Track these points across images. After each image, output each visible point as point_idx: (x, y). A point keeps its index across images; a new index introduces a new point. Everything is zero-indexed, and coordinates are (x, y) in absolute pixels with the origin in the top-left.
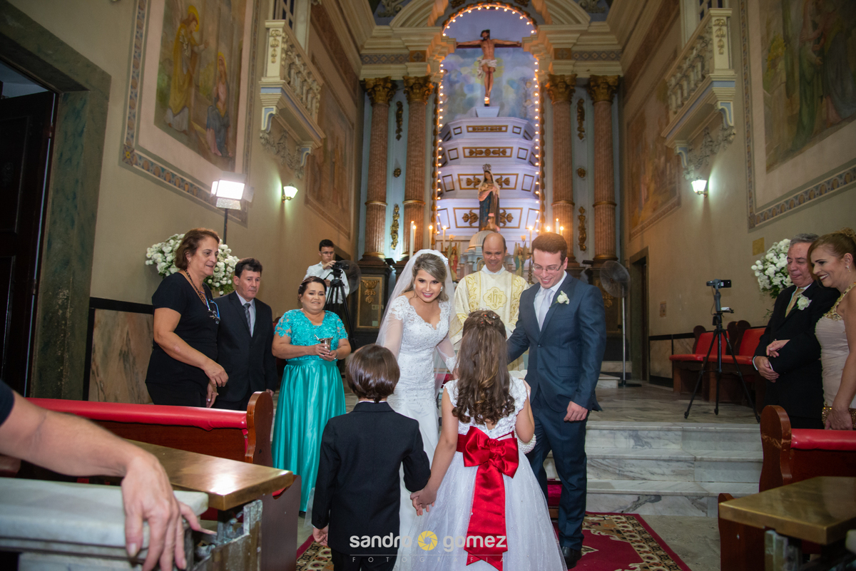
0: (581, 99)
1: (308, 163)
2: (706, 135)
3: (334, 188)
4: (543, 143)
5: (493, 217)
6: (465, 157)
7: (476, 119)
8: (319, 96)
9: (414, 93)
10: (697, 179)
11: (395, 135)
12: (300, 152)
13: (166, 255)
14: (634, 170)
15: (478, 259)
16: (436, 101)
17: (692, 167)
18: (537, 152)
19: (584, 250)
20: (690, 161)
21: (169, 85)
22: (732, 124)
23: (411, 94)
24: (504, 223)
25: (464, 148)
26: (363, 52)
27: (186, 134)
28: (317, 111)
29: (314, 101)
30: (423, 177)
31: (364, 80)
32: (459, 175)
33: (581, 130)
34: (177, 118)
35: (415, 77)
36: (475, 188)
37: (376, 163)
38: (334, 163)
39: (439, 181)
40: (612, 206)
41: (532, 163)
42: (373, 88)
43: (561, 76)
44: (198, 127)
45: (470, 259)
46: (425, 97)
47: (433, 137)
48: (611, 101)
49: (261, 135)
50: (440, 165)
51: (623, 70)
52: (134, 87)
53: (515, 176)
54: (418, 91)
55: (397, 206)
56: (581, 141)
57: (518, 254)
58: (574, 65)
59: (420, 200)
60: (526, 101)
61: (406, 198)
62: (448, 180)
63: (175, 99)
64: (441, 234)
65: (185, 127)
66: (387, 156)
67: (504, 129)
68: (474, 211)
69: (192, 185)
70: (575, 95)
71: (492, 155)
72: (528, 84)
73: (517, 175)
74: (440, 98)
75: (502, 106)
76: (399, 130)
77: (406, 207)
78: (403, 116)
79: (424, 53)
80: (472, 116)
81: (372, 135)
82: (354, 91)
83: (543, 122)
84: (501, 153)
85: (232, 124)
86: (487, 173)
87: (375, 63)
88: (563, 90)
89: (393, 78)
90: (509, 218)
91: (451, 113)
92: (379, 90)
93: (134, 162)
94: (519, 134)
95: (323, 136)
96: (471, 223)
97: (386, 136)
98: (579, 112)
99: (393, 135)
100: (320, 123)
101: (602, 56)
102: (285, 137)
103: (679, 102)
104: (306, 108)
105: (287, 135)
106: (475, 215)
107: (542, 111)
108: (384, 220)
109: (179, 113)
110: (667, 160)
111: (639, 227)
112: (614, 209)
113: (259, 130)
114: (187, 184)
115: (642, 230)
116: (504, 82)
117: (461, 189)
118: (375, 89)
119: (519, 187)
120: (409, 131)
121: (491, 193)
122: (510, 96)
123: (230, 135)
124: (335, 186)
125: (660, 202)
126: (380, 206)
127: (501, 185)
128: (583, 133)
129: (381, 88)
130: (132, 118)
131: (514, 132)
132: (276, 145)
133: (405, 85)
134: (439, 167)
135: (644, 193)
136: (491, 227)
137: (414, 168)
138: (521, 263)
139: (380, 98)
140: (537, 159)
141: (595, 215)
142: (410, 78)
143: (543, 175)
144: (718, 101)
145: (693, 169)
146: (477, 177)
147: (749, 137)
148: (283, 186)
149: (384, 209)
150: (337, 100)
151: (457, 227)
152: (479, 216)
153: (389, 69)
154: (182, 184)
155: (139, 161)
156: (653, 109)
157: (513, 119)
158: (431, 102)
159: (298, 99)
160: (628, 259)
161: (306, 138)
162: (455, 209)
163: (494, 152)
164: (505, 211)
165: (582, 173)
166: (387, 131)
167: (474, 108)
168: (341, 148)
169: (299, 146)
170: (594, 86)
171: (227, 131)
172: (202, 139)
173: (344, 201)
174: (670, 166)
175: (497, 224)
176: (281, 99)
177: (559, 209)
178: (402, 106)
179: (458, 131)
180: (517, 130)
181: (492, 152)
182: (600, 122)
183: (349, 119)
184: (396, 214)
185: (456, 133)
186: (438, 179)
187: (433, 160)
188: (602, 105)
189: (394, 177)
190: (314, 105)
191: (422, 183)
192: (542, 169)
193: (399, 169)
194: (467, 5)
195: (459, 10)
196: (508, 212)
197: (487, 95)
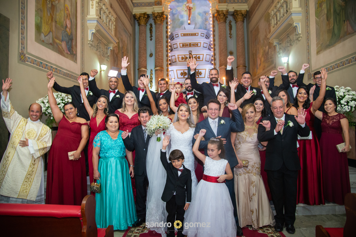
0: (230, 21)
1: (111, 53)
2: (287, 37)
4: (214, 40)
6: (180, 47)
7: (184, 30)
8: (114, 23)
10: (284, 57)
11: (150, 39)
12: (107, 49)
13: (45, 104)
14: (254, 52)
16: (167, 23)
17: (281, 51)
18: (212, 44)
20: (280, 49)
21: (41, 22)
22: (300, 33)
23: (156, 20)
24: (198, 76)
25: (180, 44)
26: (134, 2)
27: (52, 45)
28: (114, 30)
29: (113, 25)
30: (162, 57)
31: (135, 14)
32: (178, 55)
33: (230, 34)
34: (47, 37)
35: (158, 12)
36: (185, 61)
37: (142, 51)
38: (123, 52)
39: (170, 58)
40: (245, 67)
41: (209, 49)
42: (139, 18)
43: (222, 10)
44: (57, 41)
46: (162, 21)
47: (166, 39)
48: (243, 21)
49: (89, 42)
50: (170, 51)
51: (248, 7)
52: (23, 23)
53: (202, 55)
54: (159, 19)
55: (152, 70)
56: (230, 39)
58: (227, 6)
59: (162, 67)
60: (206, 22)
61: (156, 67)
62: (173, 57)
63: (45, 28)
64: (172, 81)
65: (51, 41)
66: (146, 48)
67: (197, 34)
68: (185, 71)
69: (56, 69)
70: (228, 19)
71: (192, 46)
72: (207, 14)
73: (203, 55)
74: (169, 22)
75: (196, 24)
76: (151, 36)
77: (156, 70)
78: (153, 30)
79: (161, 1)
81: (139, 39)
83: (214, 31)
84: (196, 45)
85: (74, 38)
86: (190, 54)
87: (139, 6)
88: (223, 17)
89: (148, 13)
90: (200, 74)
91: (174, 28)
92: (142, 19)
93: (26, 60)
94: (203, 36)
95: (117, 41)
96: (184, 76)
97: (146, 39)
98: (229, 26)
99: (148, 38)
100: (116, 35)
102: (100, 42)
103: (275, 22)
104: (109, 28)
105: (101, 42)
106: (186, 73)
107: (214, 26)
109: (47, 35)
110: (269, 48)
112: (245, 69)
113: (88, 40)
114: (54, 68)
116: (196, 14)
117: (179, 61)
119: (204, 60)
120: (156, 37)
122: (199, 20)
123: (74, 43)
125: (266, 66)
126: (144, 70)
127: (196, 59)
128: (231, 36)
130: (23, 39)
131: (201, 36)
132: (96, 46)
133: (153, 16)
134: (169, 52)
135: (259, 62)
137: (158, 53)
139: (142, 22)
140: (212, 48)
141: (237, 71)
142: (155, 13)
143: (215, 54)
144: (294, 22)
145: (282, 52)
146: (186, 56)
147: (308, 38)
148: (100, 64)
149: (146, 71)
150: (123, 24)
151: (178, 78)
153: (146, 9)
154: (51, 69)
155: (28, 60)
156: (263, 25)
157: (200, 30)
158: (165, 23)
159: (105, 25)
161: (109, 42)
162: (177, 70)
164: (198, 71)
165: (231, 53)
166: (146, 37)
167: (183, 26)
168: (126, 45)
169: (106, 46)
170: (236, 15)
171: (72, 42)
172: (59, 46)
174: (271, 50)
176: (97, 26)
177: (222, 69)
178: (152, 26)
179: (177, 36)
180: (202, 35)
181: (192, 45)
182: (239, 31)
183: (129, 32)
184: (151, 73)
185: (176, 37)
186: (169, 58)
187: (166, 49)
188: (240, 23)
189: (150, 57)
190: (112, 27)
191: (162, 59)
192: (214, 52)
193: (152, 54)
196: (200, 71)
197: (189, 20)
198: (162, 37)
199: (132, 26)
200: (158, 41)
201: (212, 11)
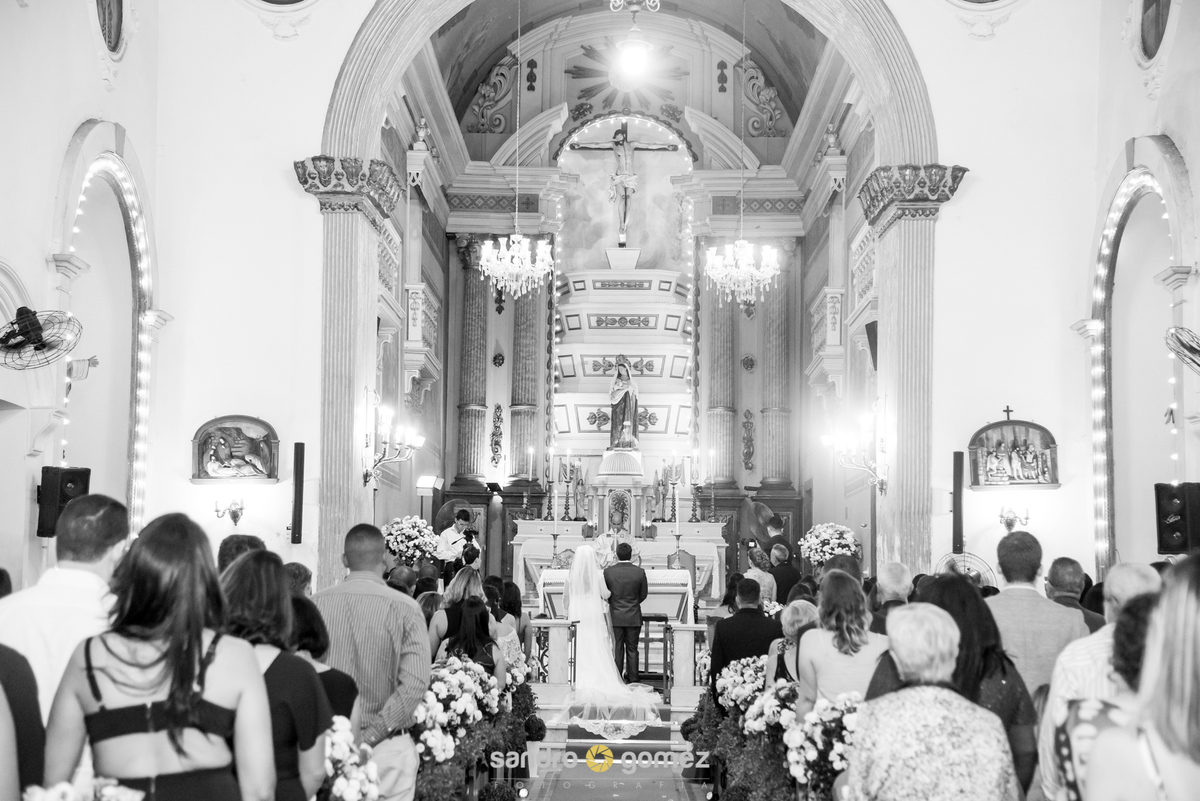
4: (697, 323)
5: (629, 426)
6: (591, 327)
7: (607, 271)
11: (496, 306)
12: (420, 390)
15: (611, 491)
19: (751, 469)
22: (840, 396)
24: (646, 426)
25: (589, 316)
26: (449, 191)
30: (535, 372)
31: (454, 234)
32: (582, 357)
33: (749, 303)
36: (604, 375)
39: (557, 373)
40: (785, 414)
42: (467, 246)
43: (720, 237)
45: (600, 492)
47: (548, 312)
50: (557, 339)
51: (804, 229)
53: (661, 359)
55: (499, 410)
56: (748, 319)
57: (659, 485)
58: (739, 221)
59: (533, 404)
61: (514, 403)
62: (567, 361)
67: (646, 285)
68: (604, 410)
71: (628, 325)
73: (664, 357)
75: (645, 238)
76: (501, 301)
77: (514, 414)
79: (536, 198)
80: (600, 268)
84: (641, 322)
86: (621, 367)
87: (467, 208)
90: (652, 419)
94: (669, 290)
96: (599, 426)
99: (491, 307)
101: (777, 205)
106: (605, 415)
112: (788, 417)
116: (649, 201)
117: (585, 375)
118: (470, 249)
119: (667, 373)
121: (627, 393)
122: (657, 221)
126: (478, 411)
127: (641, 370)
128: (752, 308)
131: (661, 289)
134: (556, 342)
136: (627, 440)
138: (661, 497)
141: (763, 424)
143: (697, 368)
146: (606, 359)
149: (484, 415)
151: (580, 431)
152: (610, 418)
153: (488, 218)
157: (658, 272)
162: (576, 406)
163: (631, 322)
164: (646, 411)
165: (749, 364)
167: (602, 242)
175: (635, 433)
177: (715, 418)
179: (580, 286)
180: (665, 286)
184: (498, 418)
185: (576, 290)
186: (555, 370)
187: (547, 344)
189: (494, 367)
191: (534, 380)
193: (501, 356)
194: (596, 117)
195: (583, 124)
196: (650, 411)
197: (622, 230)
200: (524, 322)
201: (693, 227)
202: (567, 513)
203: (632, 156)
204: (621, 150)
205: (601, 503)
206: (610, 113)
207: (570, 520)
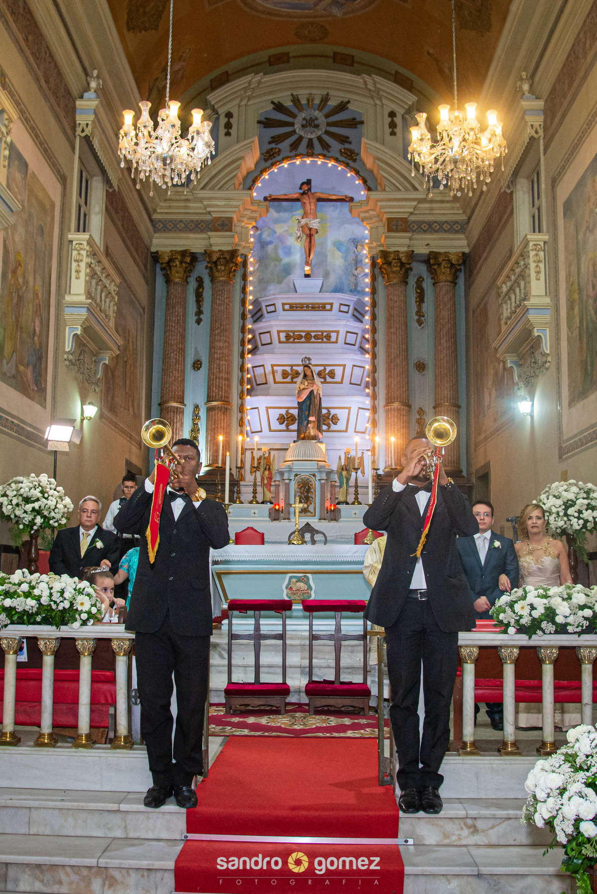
0: (421, 277)
1: (104, 373)
2: (531, 354)
3: (126, 393)
4: (374, 330)
5: (314, 422)
6: (280, 342)
7: (294, 294)
8: (117, 299)
9: (218, 271)
10: (524, 399)
11: (195, 318)
12: (97, 362)
15: (296, 475)
16: (244, 277)
18: (367, 340)
22: (548, 352)
23: (214, 269)
24: (329, 426)
25: (279, 332)
26: (155, 216)
27: (15, 378)
28: (115, 315)
29: (112, 303)
30: (229, 373)
31: (157, 252)
32: (273, 366)
33: (420, 313)
34: (9, 364)
35: (220, 251)
36: (292, 382)
37: (172, 355)
38: (126, 362)
39: (249, 376)
40: (457, 409)
41: (362, 352)
42: (168, 263)
43: (395, 252)
45: (286, 476)
46: (231, 275)
47: (242, 321)
48: (454, 282)
49: (66, 356)
50: (250, 355)
51: (468, 245)
53: (342, 368)
54: (223, 268)
55: (197, 407)
56: (420, 328)
57: (343, 469)
58: (410, 239)
59: (226, 401)
60: (356, 269)
61: (209, 399)
62: (259, 371)
63: (8, 348)
64: (252, 439)
65: (14, 371)
66: (184, 346)
67: (328, 307)
68: (291, 411)
70: (412, 274)
71: (313, 340)
72: (359, 247)
73: (344, 366)
74: (249, 274)
75: (326, 276)
76: (199, 312)
77: (209, 410)
78: (204, 294)
79: (230, 220)
80: (288, 292)
81: (166, 320)
82: (145, 266)
83: (374, 304)
84: (324, 337)
85: (44, 354)
86: (306, 368)
87: (170, 231)
88: (398, 269)
89: (193, 250)
90: (335, 419)
91: (263, 283)
92: (176, 266)
94: (347, 312)
95: (120, 342)
96: (287, 426)
97: (184, 322)
98: (417, 292)
99: (191, 318)
100: (117, 328)
101: (444, 226)
102: (84, 351)
104: (105, 315)
105: (87, 349)
106: (292, 416)
107: (374, 292)
108: (182, 424)
109: (10, 360)
111: (483, 436)
112: (458, 412)
113: (65, 352)
114: (15, 425)
115: (485, 440)
116: (329, 245)
117: (275, 382)
118: (171, 264)
119: (347, 380)
120: (212, 316)
121: (312, 392)
122: (337, 261)
123: (43, 366)
124: (127, 390)
125: (498, 413)
126: (177, 408)
127: (324, 378)
128: (423, 318)
129: (178, 263)
131: (340, 311)
132: (77, 362)
133: (208, 259)
134: (248, 358)
135: (487, 399)
136: (312, 433)
137: (218, 362)
138: (345, 481)
139: (177, 275)
140: (368, 349)
142: (213, 252)
143: (374, 369)
144: (534, 328)
145: (522, 386)
146: (294, 368)
147: (559, 368)
148: (83, 404)
149: (182, 412)
150: (130, 287)
151: (270, 430)
152: (297, 417)
153: (187, 238)
154: (12, 426)
157: (339, 295)
158: (238, 279)
160: (474, 471)
161: (103, 347)
162: (267, 408)
163: (316, 337)
164: (329, 411)
165: (421, 367)
166: (184, 315)
167: (291, 277)
168: (133, 341)
169: (96, 356)
170: (434, 264)
171: (41, 363)
173: (136, 405)
174: (507, 376)
175: (319, 428)
176: (86, 319)
177: (393, 412)
178: (203, 282)
179: (271, 309)
180: (344, 309)
181: (314, 337)
182: (441, 307)
183: (140, 304)
184: (196, 416)
185: (268, 313)
186: (248, 374)
187: (241, 350)
188: (444, 287)
189: (193, 370)
190: (111, 309)
191: (228, 380)
192: (374, 361)
193: (199, 361)
194: (283, 159)
195: (273, 165)
196: (333, 412)
197: (307, 264)
198: (229, 318)
199: (148, 285)
200: (218, 328)
201: (369, 248)
202: (255, 497)
203: (316, 206)
204: (306, 200)
205: (287, 486)
206: (296, 156)
207: (258, 503)
